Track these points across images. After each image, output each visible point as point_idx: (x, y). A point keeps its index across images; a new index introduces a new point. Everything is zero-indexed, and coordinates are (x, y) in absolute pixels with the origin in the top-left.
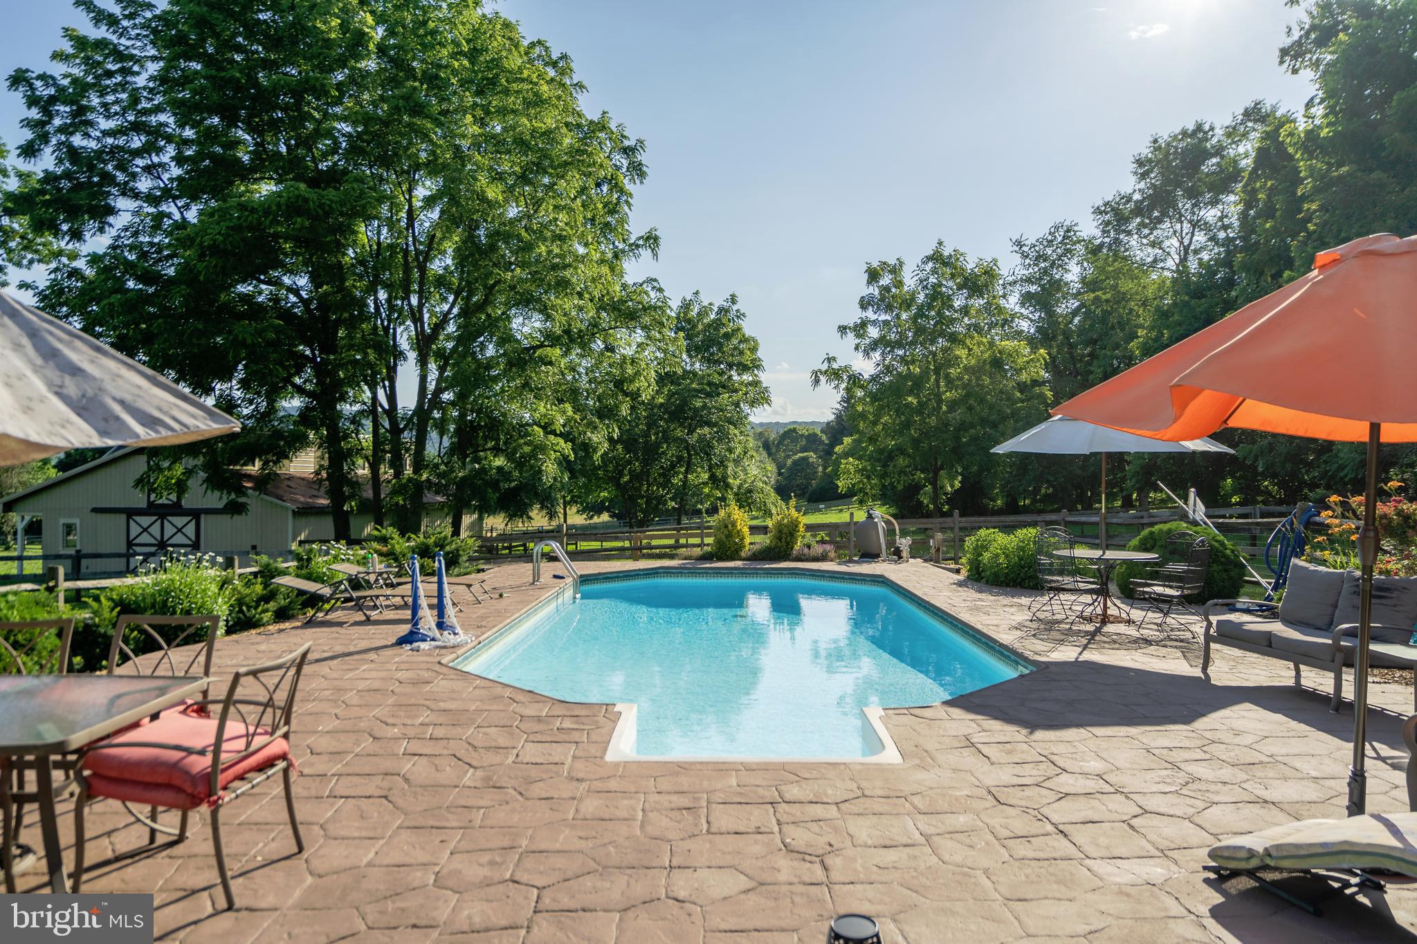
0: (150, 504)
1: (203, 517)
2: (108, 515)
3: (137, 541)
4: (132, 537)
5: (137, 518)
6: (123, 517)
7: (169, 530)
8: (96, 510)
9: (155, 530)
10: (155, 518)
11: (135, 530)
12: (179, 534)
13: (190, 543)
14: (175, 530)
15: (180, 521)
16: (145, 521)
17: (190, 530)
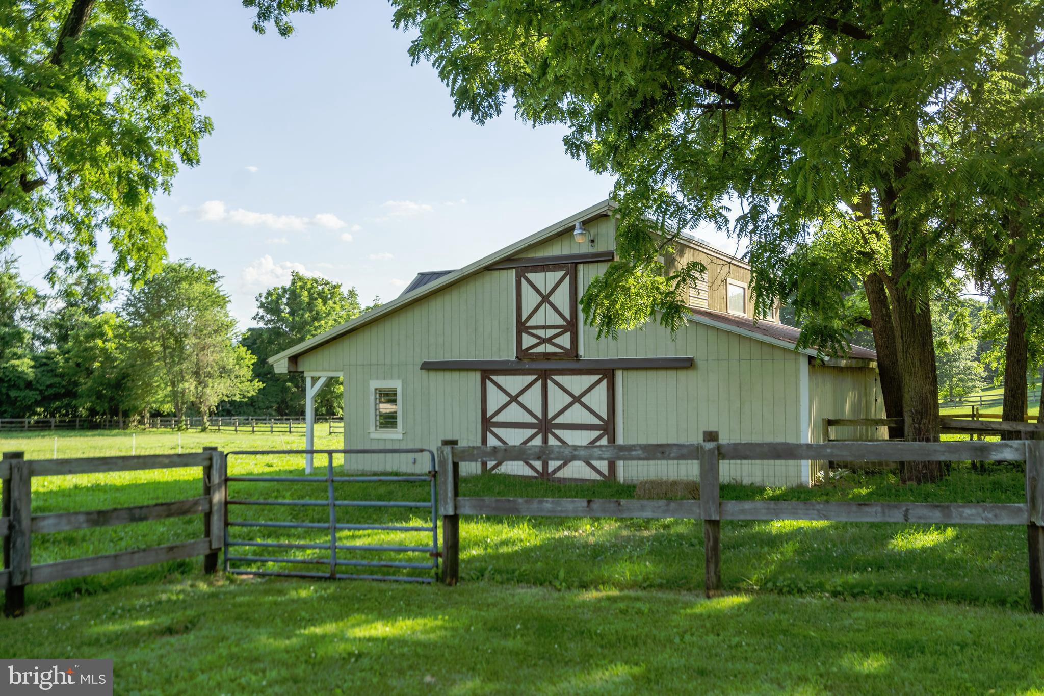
0: (523, 354)
1: (619, 375)
2: (448, 375)
3: (500, 418)
4: (489, 414)
5: (500, 379)
6: (475, 378)
7: (557, 399)
8: (429, 367)
9: (533, 399)
10: (530, 378)
11: (495, 399)
12: (577, 405)
13: (597, 422)
14: (569, 399)
15: (577, 383)
16: (514, 383)
17: (598, 399)
